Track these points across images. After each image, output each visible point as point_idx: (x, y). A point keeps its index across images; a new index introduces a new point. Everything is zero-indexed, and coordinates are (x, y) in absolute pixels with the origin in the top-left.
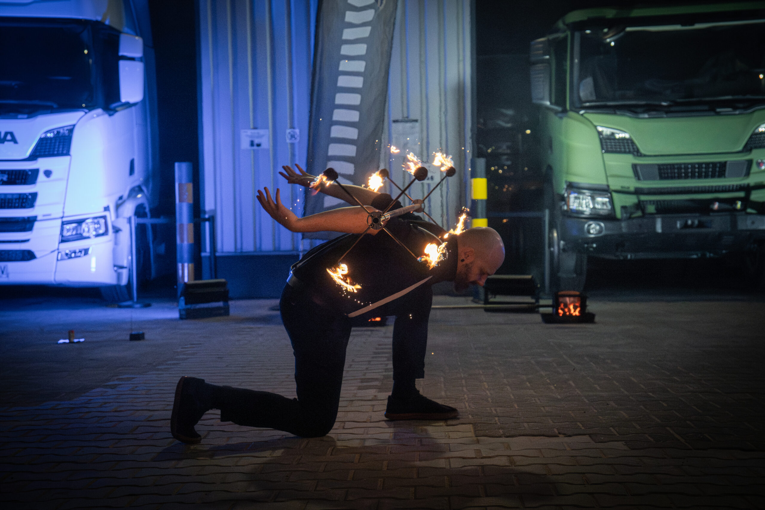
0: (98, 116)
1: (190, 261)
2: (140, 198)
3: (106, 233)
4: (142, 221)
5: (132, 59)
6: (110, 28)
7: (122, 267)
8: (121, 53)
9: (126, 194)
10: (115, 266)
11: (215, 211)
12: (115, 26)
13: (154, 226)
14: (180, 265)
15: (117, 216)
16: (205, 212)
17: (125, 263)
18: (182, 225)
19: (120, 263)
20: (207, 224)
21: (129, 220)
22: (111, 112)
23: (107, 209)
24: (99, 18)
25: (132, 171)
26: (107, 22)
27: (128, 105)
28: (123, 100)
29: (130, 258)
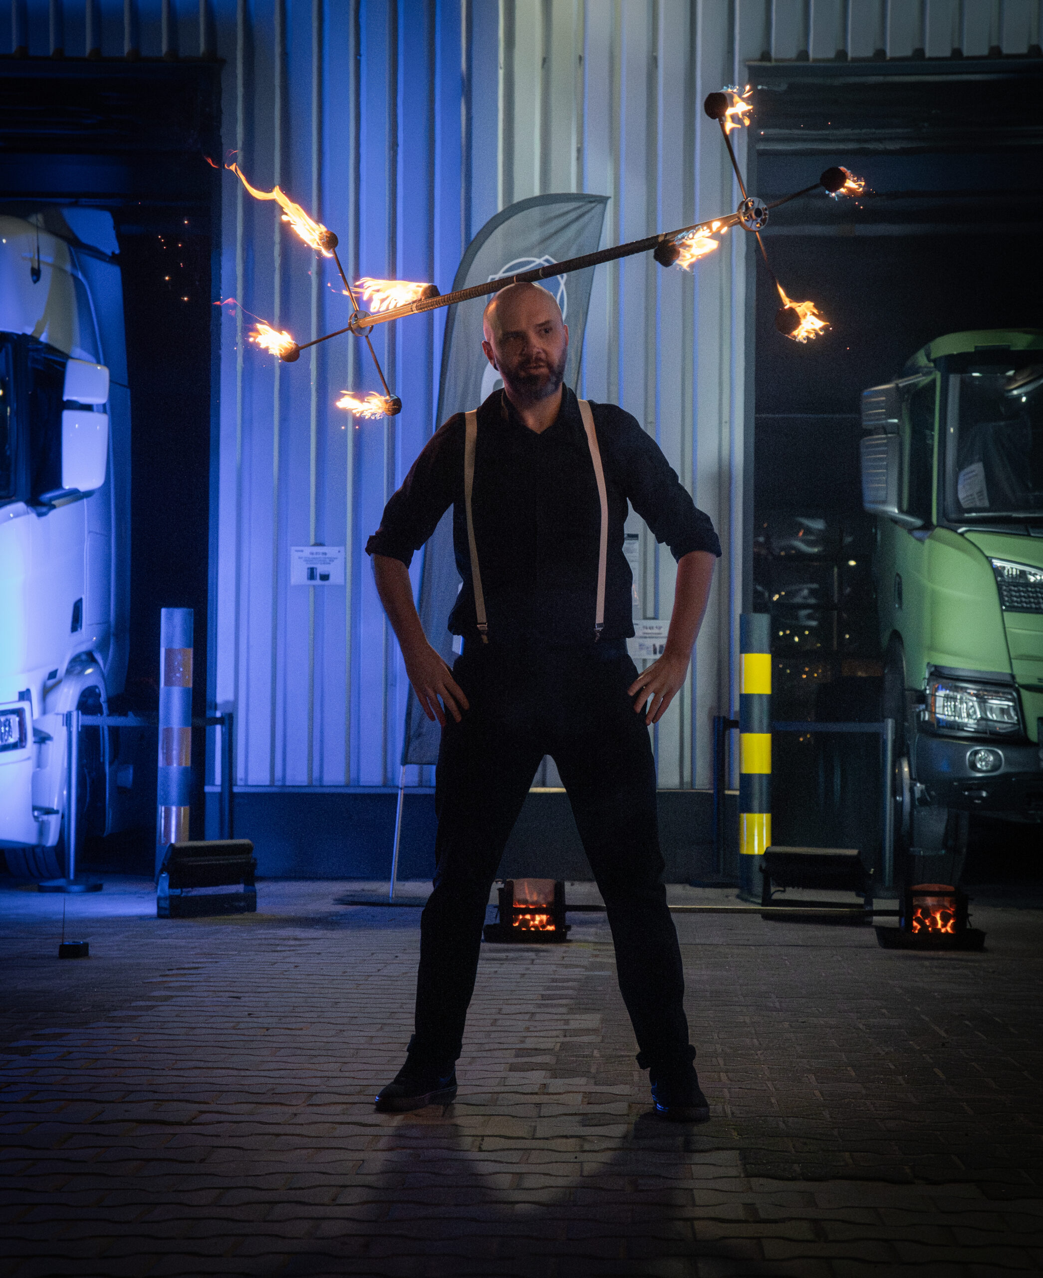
0: (17, 515)
1: (180, 804)
2: (91, 675)
3: (20, 744)
4: (90, 720)
5: (88, 408)
6: (49, 348)
7: (49, 811)
8: (66, 398)
9: (62, 668)
10: (35, 808)
11: (234, 703)
12: (58, 344)
13: (114, 731)
14: (162, 809)
15: (44, 712)
16: (215, 707)
17: (55, 803)
18: (168, 730)
19: (45, 803)
20: (218, 729)
21: (68, 718)
22: (44, 509)
23: (24, 695)
24: (29, 331)
25: (76, 623)
26: (43, 338)
27: (76, 495)
28: (67, 485)
29: (65, 792)
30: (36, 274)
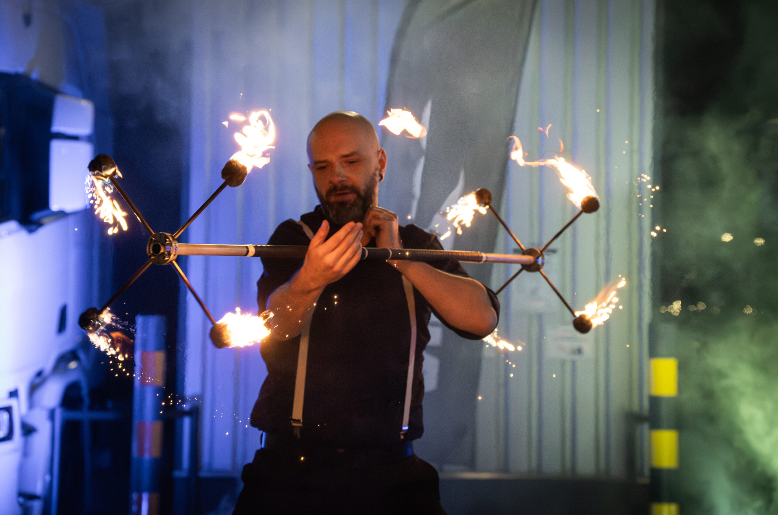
0: (10, 233)
1: (151, 491)
2: (74, 369)
3: (9, 437)
4: (74, 415)
5: (75, 138)
6: (40, 84)
7: (32, 497)
8: (57, 128)
9: (49, 365)
10: (21, 494)
11: (201, 397)
12: (49, 80)
13: (95, 424)
14: (135, 496)
15: (31, 405)
16: (184, 401)
17: (39, 488)
18: (142, 424)
19: (29, 489)
20: (187, 422)
21: (52, 415)
22: (33, 227)
23: (14, 394)
24: (21, 69)
25: (62, 326)
26: (35, 75)
27: (62, 214)
28: (55, 206)
29: (48, 478)
30: (27, 20)
